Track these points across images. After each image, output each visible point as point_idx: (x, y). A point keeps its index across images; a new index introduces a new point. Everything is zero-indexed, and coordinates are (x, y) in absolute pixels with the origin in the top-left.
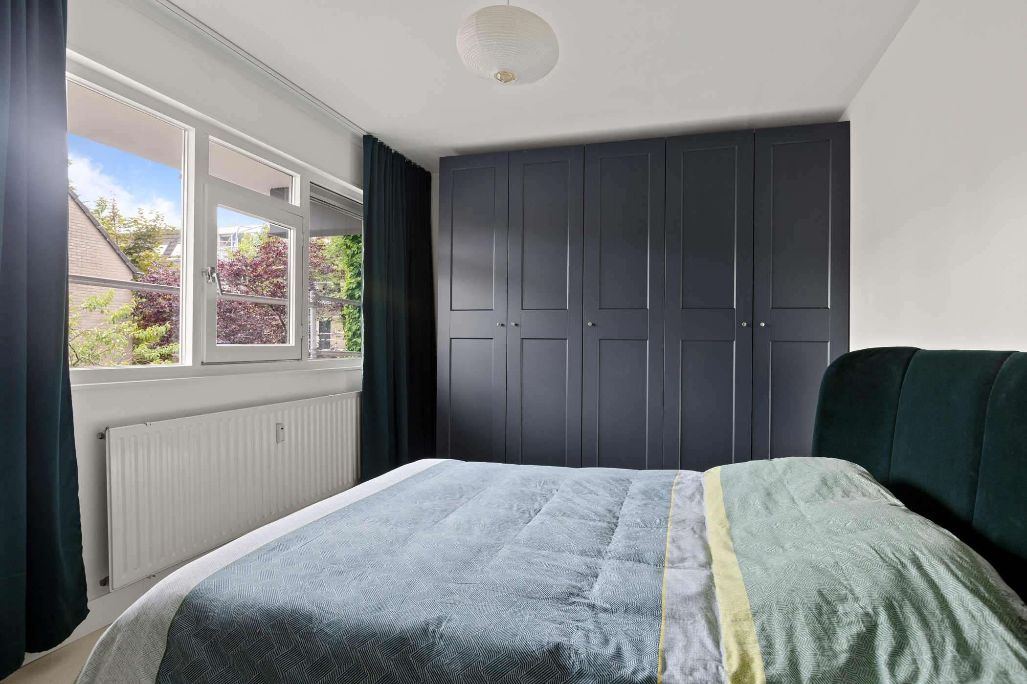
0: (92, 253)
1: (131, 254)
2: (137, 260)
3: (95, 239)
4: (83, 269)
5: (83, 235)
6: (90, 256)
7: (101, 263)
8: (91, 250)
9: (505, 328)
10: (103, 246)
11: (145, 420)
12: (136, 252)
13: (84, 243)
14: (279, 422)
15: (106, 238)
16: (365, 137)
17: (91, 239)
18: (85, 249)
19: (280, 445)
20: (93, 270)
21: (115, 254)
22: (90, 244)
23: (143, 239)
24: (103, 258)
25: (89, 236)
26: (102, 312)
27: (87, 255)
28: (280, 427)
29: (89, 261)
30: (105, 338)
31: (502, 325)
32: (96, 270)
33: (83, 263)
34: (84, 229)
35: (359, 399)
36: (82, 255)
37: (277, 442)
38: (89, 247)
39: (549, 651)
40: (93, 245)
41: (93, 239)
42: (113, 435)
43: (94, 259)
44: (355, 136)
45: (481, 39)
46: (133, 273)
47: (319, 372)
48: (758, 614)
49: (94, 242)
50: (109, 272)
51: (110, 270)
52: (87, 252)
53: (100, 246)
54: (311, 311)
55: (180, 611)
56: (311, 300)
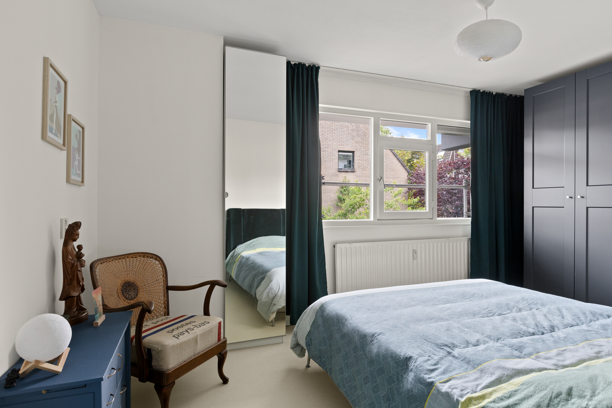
0: (391, 164)
1: (410, 162)
2: (413, 165)
3: (392, 158)
4: (387, 172)
5: (387, 156)
6: (390, 166)
7: (394, 169)
8: (390, 163)
9: (573, 200)
10: (395, 161)
11: (350, 242)
12: (412, 161)
13: (387, 160)
14: (415, 249)
15: (396, 157)
16: (471, 92)
17: (390, 158)
18: (388, 163)
19: (415, 261)
20: (391, 173)
21: (400, 164)
22: (389, 160)
23: (415, 154)
24: (395, 166)
25: (389, 156)
26: (391, 192)
27: (389, 166)
28: (415, 252)
29: (389, 168)
30: (390, 205)
31: (571, 198)
32: (392, 172)
33: (387, 170)
34: (387, 154)
35: (469, 242)
36: (387, 166)
37: (414, 259)
38: (389, 162)
39: (406, 358)
40: (391, 160)
41: (391, 158)
42: (338, 246)
43: (391, 167)
44: (466, 92)
45: (461, 47)
46: (408, 172)
47: (442, 226)
48: (524, 385)
49: (391, 159)
50: (398, 173)
51: (398, 171)
52: (389, 164)
53: (394, 161)
54: (464, 190)
55: (320, 308)
56: (464, 184)
